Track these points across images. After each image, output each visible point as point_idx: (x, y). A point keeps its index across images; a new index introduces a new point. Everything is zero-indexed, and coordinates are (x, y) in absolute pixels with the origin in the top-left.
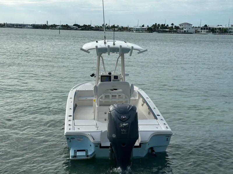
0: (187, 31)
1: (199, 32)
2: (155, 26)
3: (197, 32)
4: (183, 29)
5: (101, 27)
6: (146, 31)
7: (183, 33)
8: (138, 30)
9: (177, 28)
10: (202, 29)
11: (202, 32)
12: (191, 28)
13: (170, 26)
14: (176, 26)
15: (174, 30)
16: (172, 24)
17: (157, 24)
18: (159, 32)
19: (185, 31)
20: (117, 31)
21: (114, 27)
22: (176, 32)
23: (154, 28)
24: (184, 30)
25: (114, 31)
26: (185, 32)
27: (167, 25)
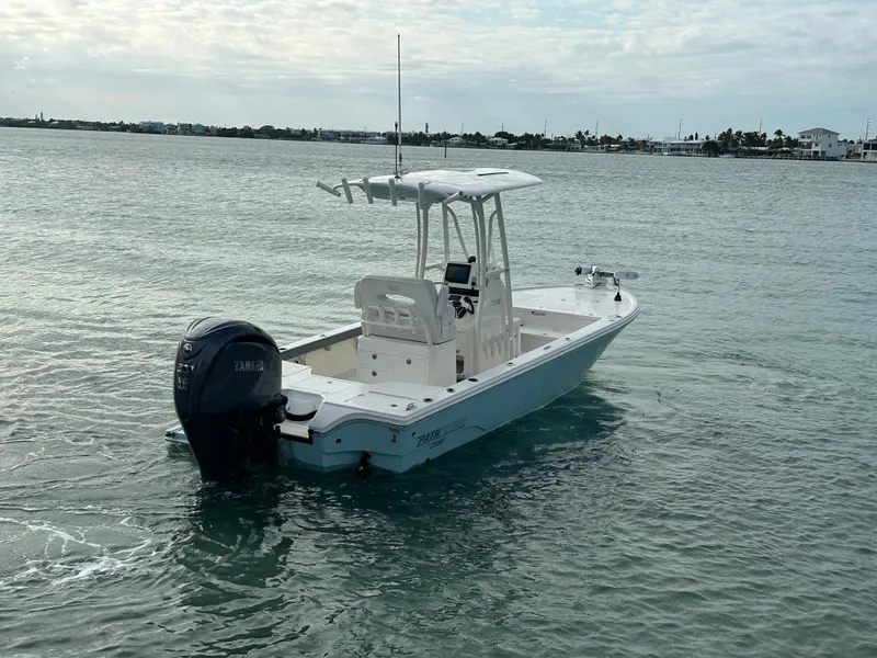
0: (823, 153)
1: (859, 155)
2: (726, 136)
3: (852, 155)
4: (809, 146)
5: (572, 140)
6: (698, 151)
7: (809, 158)
8: (675, 150)
9: (792, 143)
10: (867, 146)
11: (868, 158)
12: (835, 145)
13: (771, 137)
14: (789, 138)
15: (784, 148)
16: (779, 133)
17: (734, 132)
18: (737, 154)
19: (816, 153)
20: (618, 150)
21: (607, 140)
22: (788, 155)
23: (725, 144)
24: (814, 149)
25: (609, 150)
26: (816, 157)
27: (764, 135)
